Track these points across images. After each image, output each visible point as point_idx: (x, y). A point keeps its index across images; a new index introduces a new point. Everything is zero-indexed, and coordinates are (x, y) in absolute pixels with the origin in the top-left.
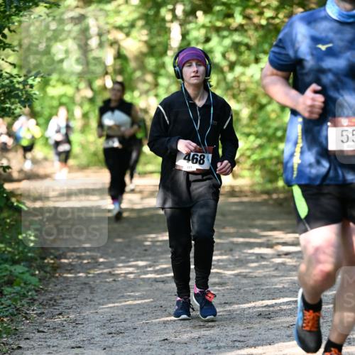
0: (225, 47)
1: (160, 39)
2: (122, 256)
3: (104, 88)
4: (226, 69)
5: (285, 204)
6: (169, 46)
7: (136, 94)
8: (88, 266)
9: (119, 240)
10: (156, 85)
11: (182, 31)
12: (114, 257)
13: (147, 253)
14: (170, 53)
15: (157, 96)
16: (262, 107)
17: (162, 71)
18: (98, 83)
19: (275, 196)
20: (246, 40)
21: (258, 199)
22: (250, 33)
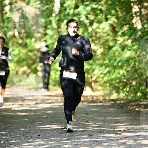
0: (87, 11)
1: (47, 6)
2: (25, 139)
3: (14, 36)
4: (88, 24)
5: (125, 107)
6: (53, 11)
7: (33, 40)
8: (4, 145)
9: (24, 129)
10: (46, 34)
11: (61, 2)
12: (20, 140)
13: (40, 137)
14: (54, 15)
15: (45, 41)
16: (110, 48)
17: (49, 27)
18: (10, 33)
19: (118, 102)
20: (100, 7)
21: (108, 104)
22: (103, 2)
